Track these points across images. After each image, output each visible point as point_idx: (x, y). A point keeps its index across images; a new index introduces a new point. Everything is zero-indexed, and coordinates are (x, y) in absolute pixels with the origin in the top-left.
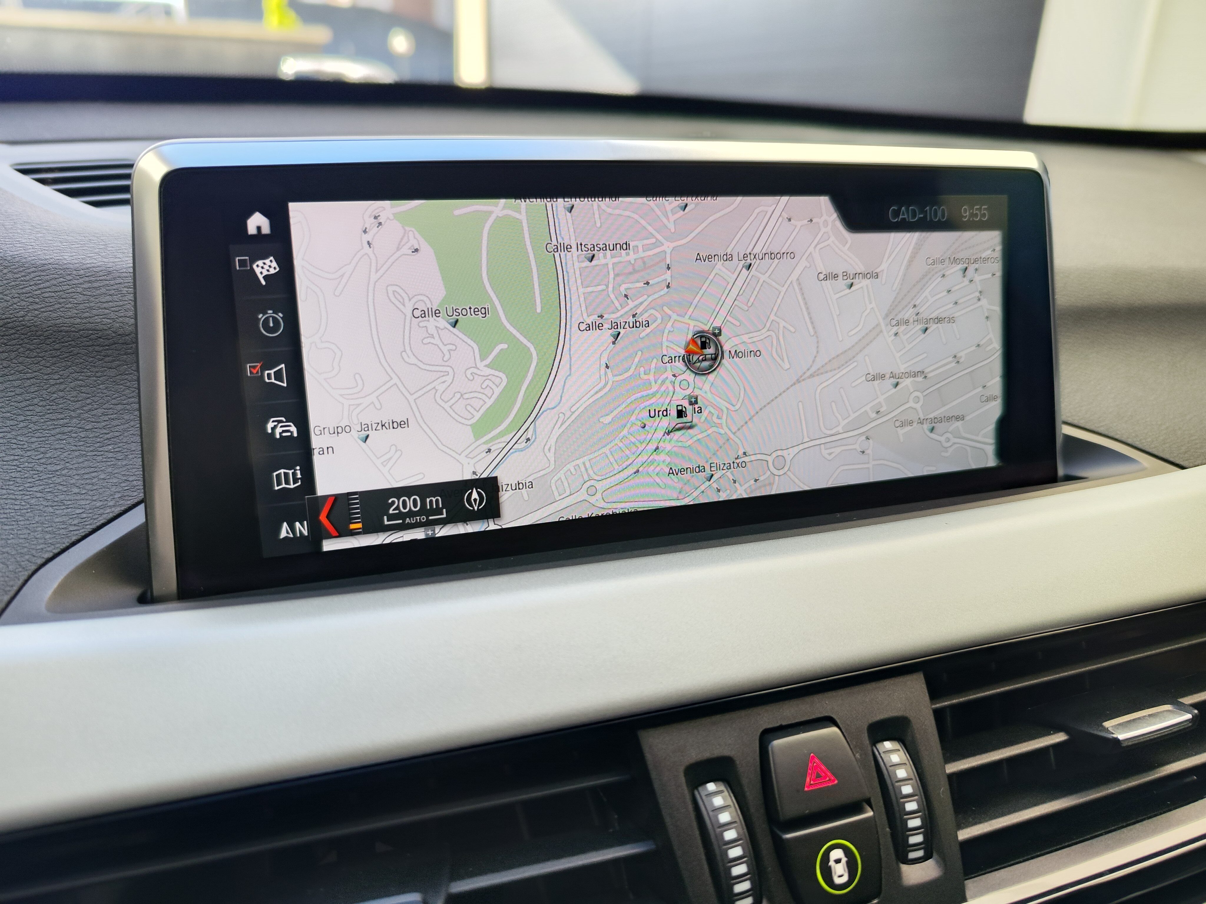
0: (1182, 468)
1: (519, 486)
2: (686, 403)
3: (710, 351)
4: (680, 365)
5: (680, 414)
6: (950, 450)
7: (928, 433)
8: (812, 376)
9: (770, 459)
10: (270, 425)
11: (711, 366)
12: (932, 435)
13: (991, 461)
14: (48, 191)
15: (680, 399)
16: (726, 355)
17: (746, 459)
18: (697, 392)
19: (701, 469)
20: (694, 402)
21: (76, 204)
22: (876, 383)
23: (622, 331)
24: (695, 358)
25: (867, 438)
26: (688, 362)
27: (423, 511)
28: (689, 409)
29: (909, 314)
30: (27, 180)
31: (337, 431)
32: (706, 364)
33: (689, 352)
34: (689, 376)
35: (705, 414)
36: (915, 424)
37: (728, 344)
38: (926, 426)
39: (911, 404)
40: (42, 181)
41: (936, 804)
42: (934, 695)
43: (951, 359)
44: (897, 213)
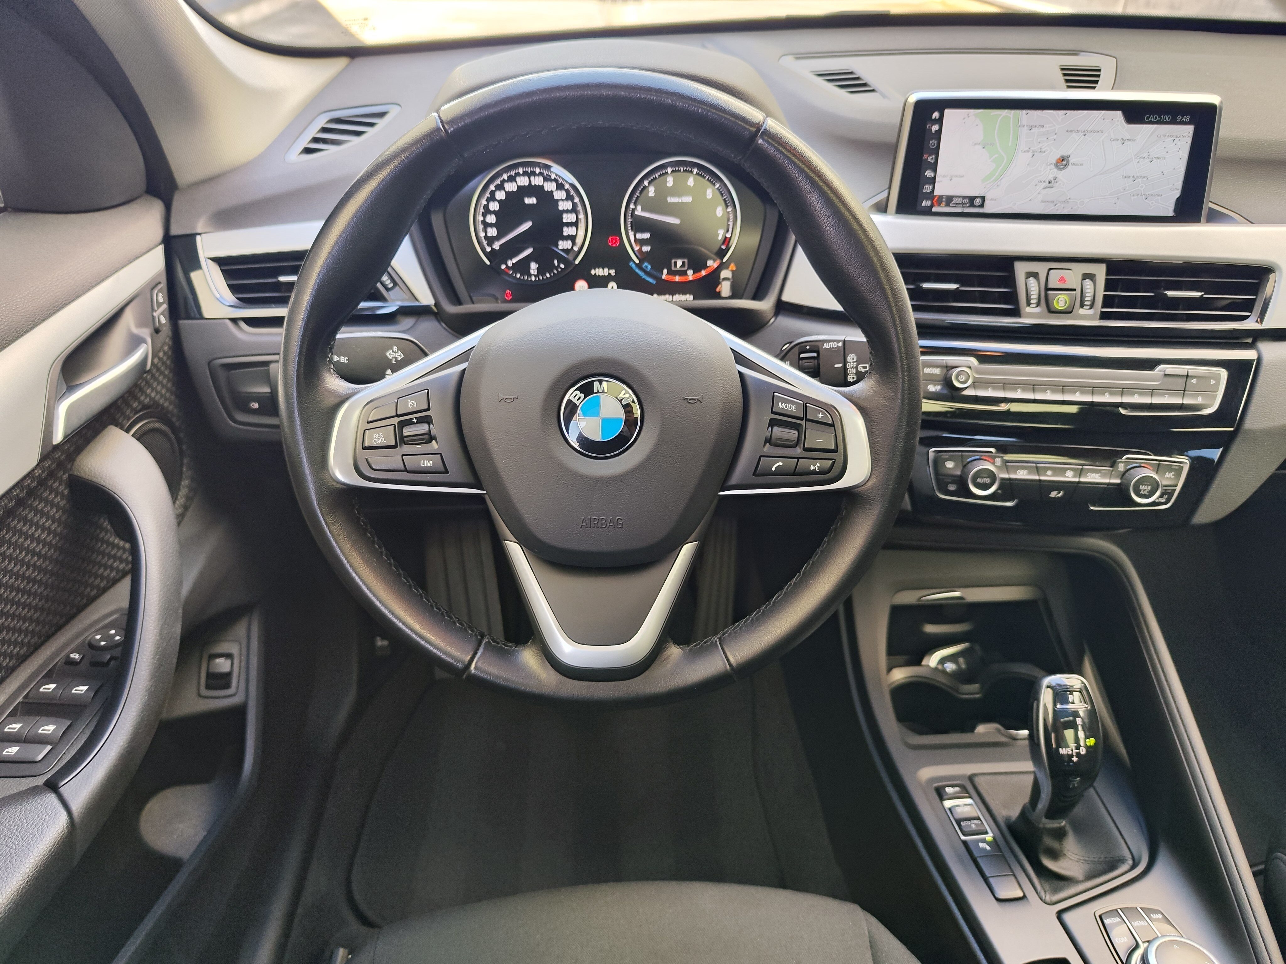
0: (1252, 223)
1: (992, 199)
2: (1052, 179)
3: (1064, 162)
4: (1053, 166)
5: (1050, 182)
6: (1153, 207)
7: (1145, 200)
8: (1101, 174)
9: (1079, 202)
10: (926, 173)
11: (1063, 168)
12: (1146, 201)
13: (1171, 214)
14: (830, 86)
15: (1051, 177)
16: (1070, 164)
17: (1070, 201)
18: (1057, 176)
19: (1053, 202)
20: (1055, 179)
21: (843, 92)
22: (1126, 179)
23: (1035, 154)
24: (1059, 164)
25: (1118, 199)
26: (1056, 166)
27: (962, 203)
28: (1053, 182)
29: (1146, 155)
30: (820, 80)
31: (944, 176)
32: (1062, 167)
33: (1057, 162)
34: (1055, 170)
35: (1058, 184)
36: (1139, 196)
37: (1072, 160)
38: (1144, 197)
39: (1139, 188)
40: (842, 87)
41: (1096, 299)
42: (1108, 273)
43: (1160, 173)
44: (1148, 118)
